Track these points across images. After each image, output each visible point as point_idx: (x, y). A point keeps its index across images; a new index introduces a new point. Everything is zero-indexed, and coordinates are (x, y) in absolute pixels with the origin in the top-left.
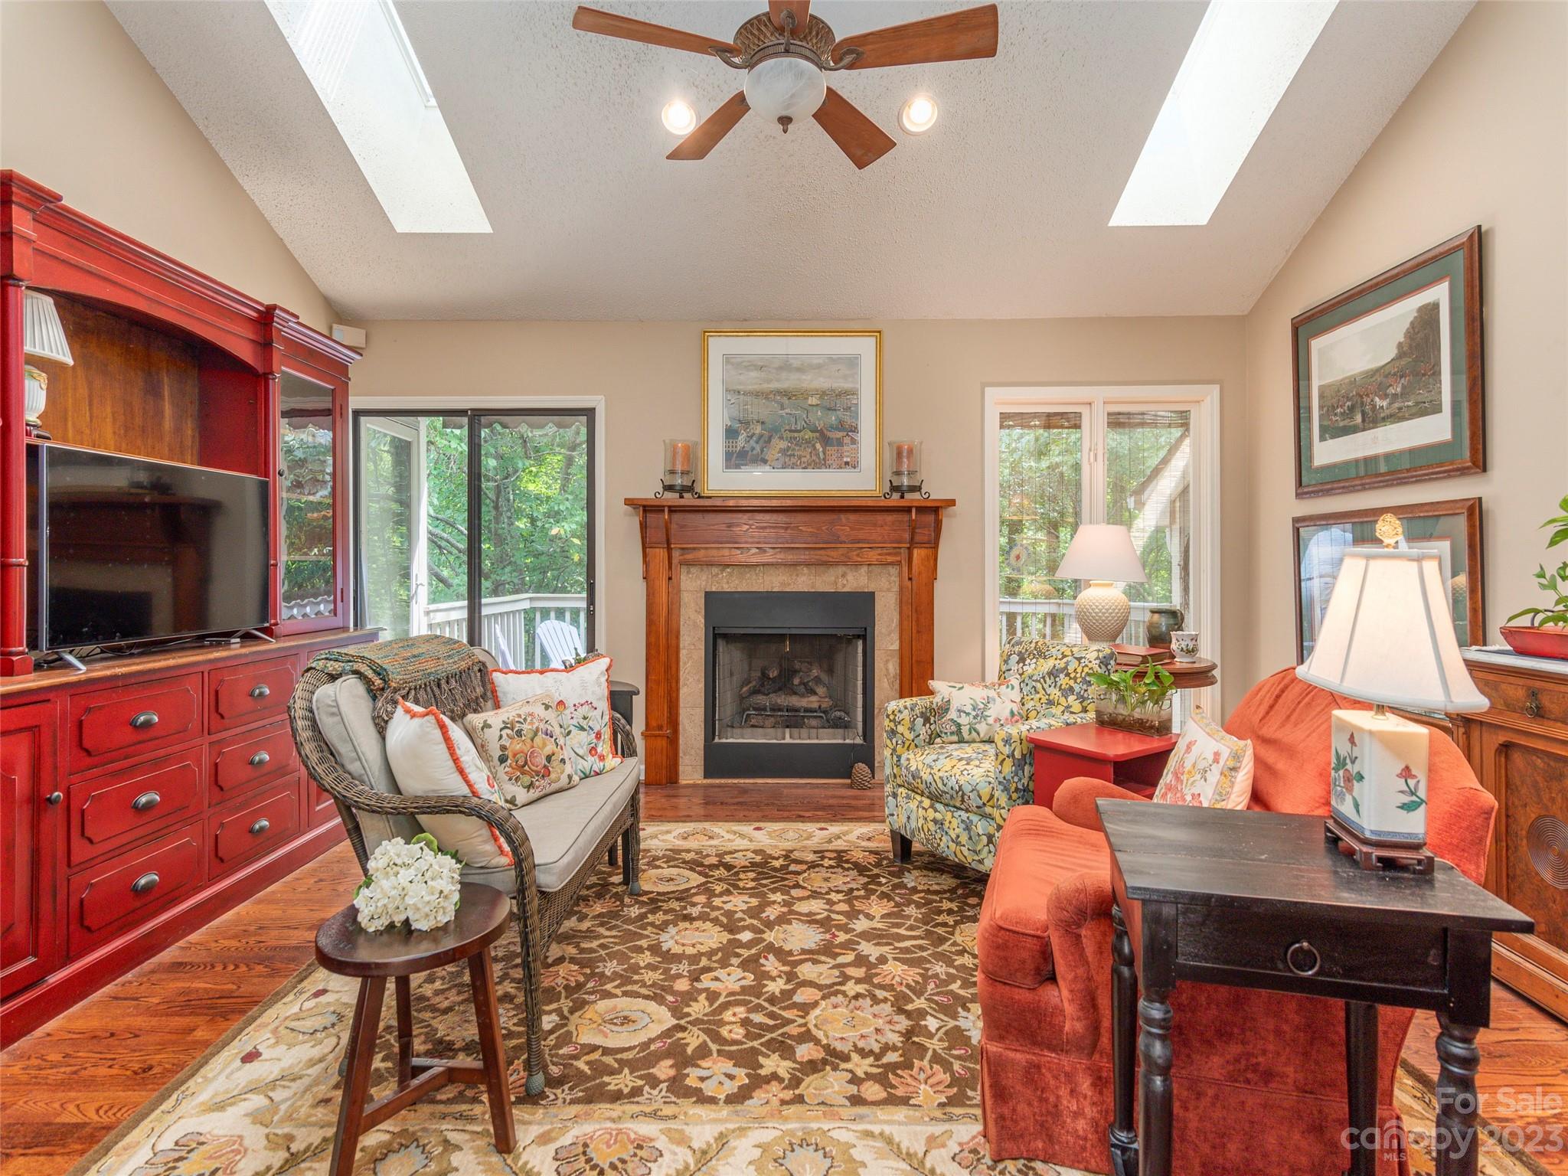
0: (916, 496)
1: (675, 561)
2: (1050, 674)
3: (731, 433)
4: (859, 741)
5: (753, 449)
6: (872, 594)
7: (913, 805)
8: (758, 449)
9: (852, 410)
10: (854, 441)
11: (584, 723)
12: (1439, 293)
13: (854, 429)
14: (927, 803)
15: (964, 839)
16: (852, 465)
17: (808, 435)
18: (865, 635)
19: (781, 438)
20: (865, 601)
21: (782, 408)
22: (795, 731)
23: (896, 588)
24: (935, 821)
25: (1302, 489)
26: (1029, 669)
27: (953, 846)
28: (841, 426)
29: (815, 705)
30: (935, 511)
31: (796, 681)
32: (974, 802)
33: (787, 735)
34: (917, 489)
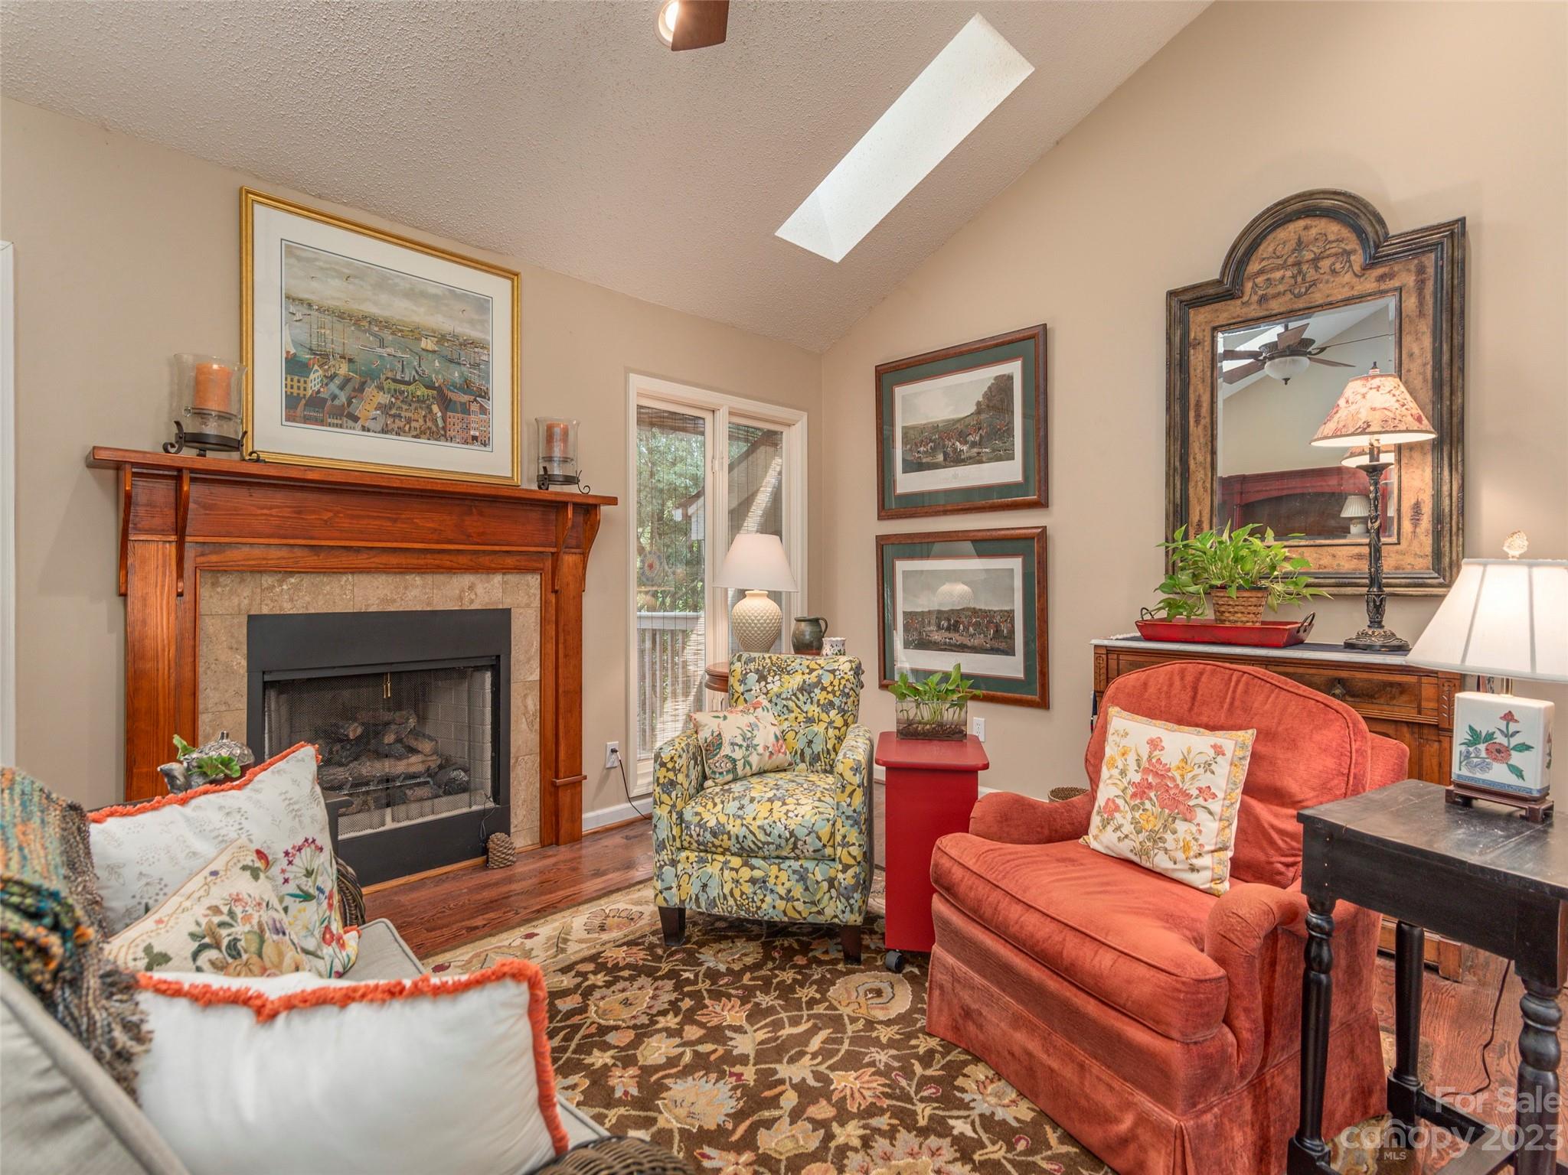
0: (573, 489)
1: (188, 565)
2: (801, 689)
3: (295, 366)
4: (490, 805)
5: (334, 397)
6: (507, 613)
7: (713, 869)
8: (343, 398)
9: (481, 367)
10: (483, 410)
11: (309, 886)
12: (1014, 368)
13: (485, 395)
14: (736, 862)
15: (798, 891)
16: (482, 440)
17: (421, 391)
18: (498, 666)
19: (380, 388)
20: (501, 619)
21: (382, 345)
22: (401, 809)
23: (537, 603)
24: (753, 881)
25: (885, 511)
26: (774, 687)
27: (781, 904)
28: (466, 386)
29: (421, 768)
30: (589, 510)
31: (389, 738)
32: (812, 843)
33: (388, 818)
34: (570, 480)
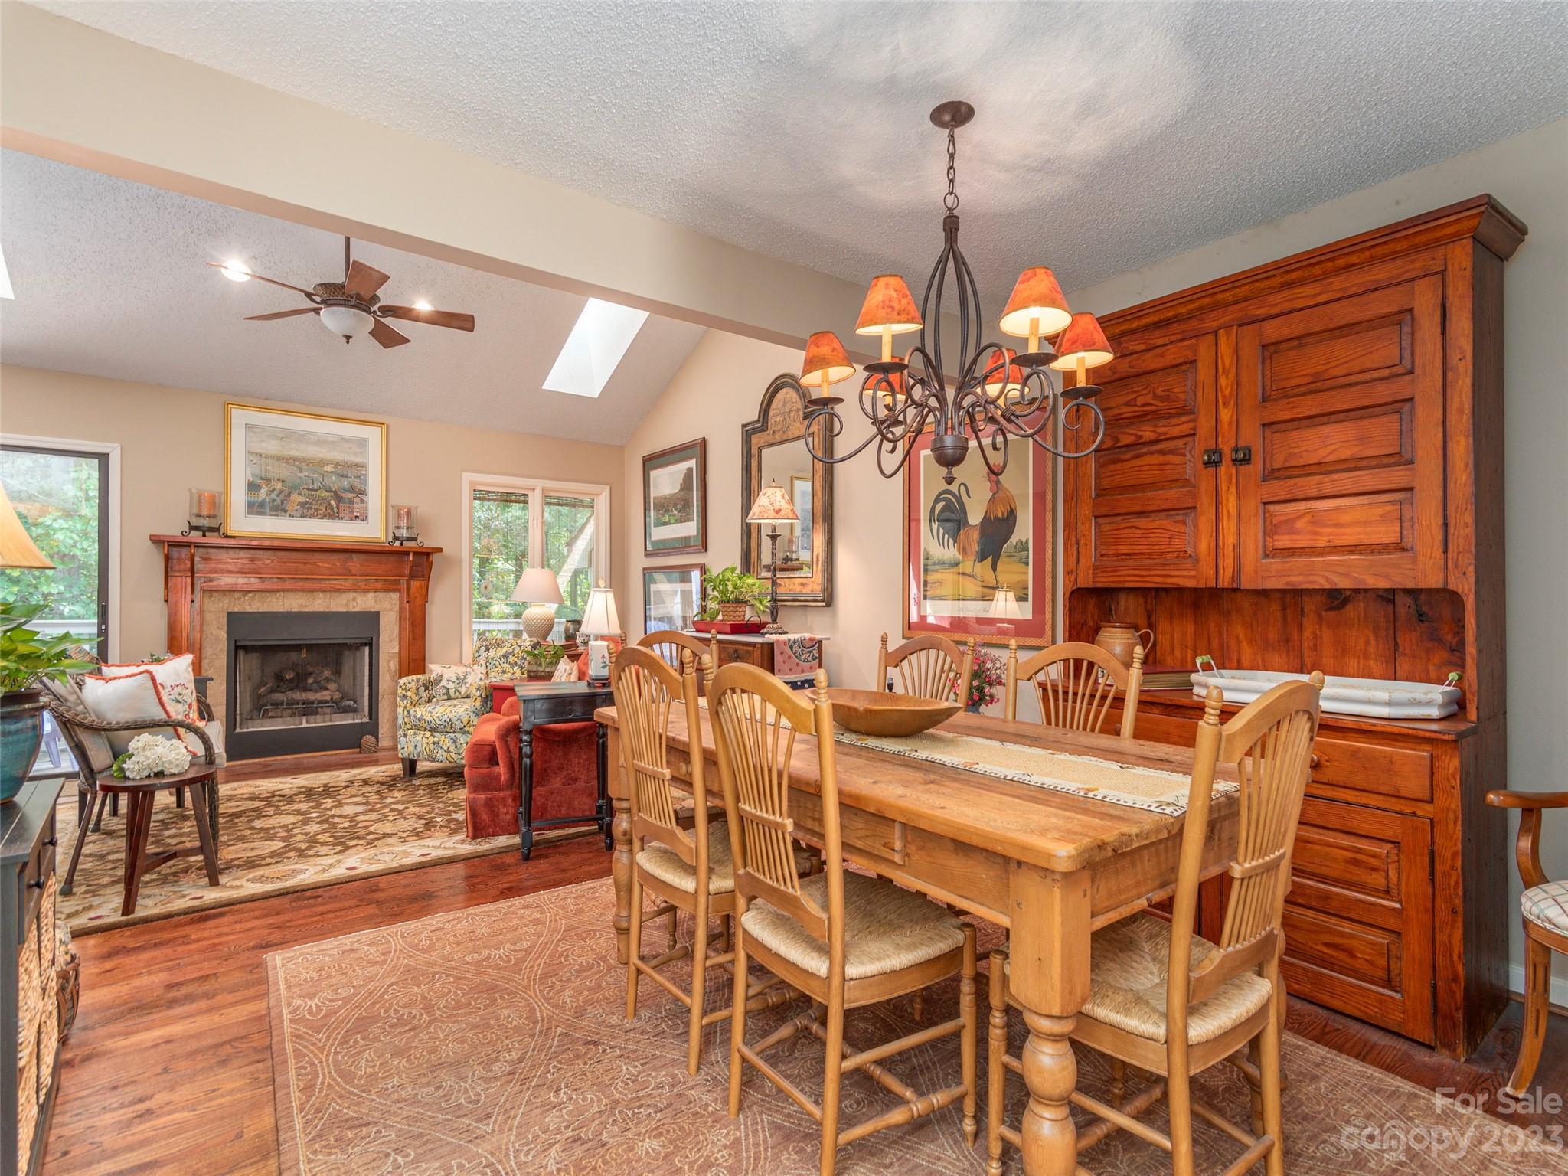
0: (412, 544)
1: (197, 588)
2: (504, 656)
3: (252, 487)
4: (366, 720)
5: (274, 501)
6: (378, 613)
7: (419, 738)
8: (279, 501)
9: (362, 478)
10: (362, 501)
11: (180, 698)
12: (692, 463)
13: (364, 493)
14: (428, 734)
15: (452, 748)
16: (362, 518)
17: (324, 494)
18: (371, 643)
19: (300, 494)
20: (373, 618)
21: (301, 471)
22: (312, 718)
23: (397, 608)
24: (434, 743)
25: (648, 551)
26: (491, 655)
27: (445, 754)
28: (352, 489)
29: (329, 698)
30: (425, 556)
31: (310, 681)
32: (459, 725)
33: (304, 721)
34: (414, 539)
